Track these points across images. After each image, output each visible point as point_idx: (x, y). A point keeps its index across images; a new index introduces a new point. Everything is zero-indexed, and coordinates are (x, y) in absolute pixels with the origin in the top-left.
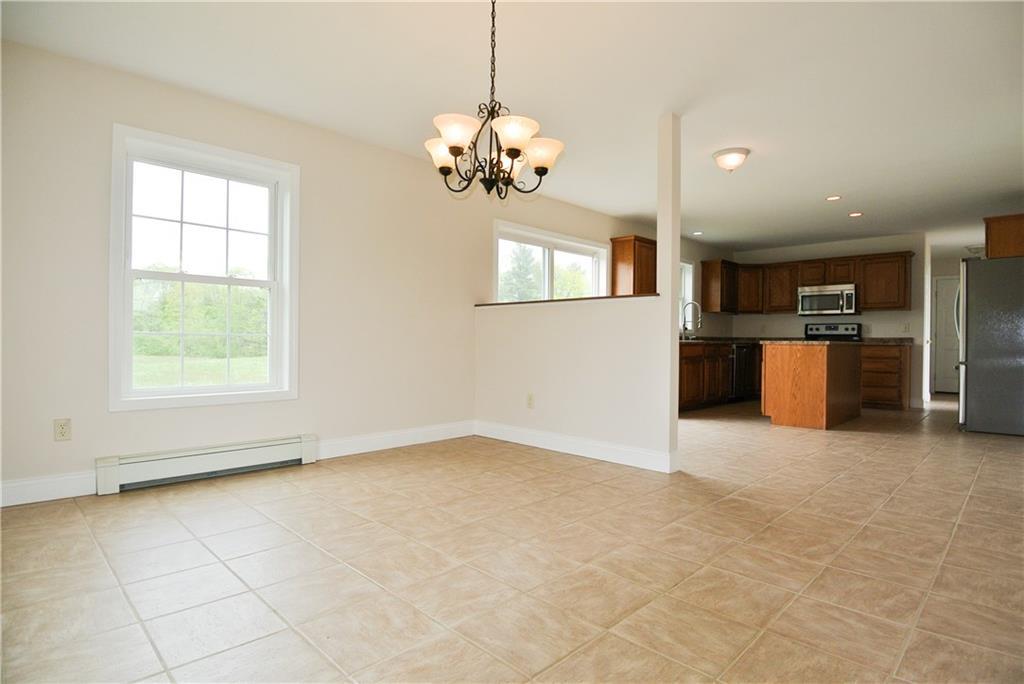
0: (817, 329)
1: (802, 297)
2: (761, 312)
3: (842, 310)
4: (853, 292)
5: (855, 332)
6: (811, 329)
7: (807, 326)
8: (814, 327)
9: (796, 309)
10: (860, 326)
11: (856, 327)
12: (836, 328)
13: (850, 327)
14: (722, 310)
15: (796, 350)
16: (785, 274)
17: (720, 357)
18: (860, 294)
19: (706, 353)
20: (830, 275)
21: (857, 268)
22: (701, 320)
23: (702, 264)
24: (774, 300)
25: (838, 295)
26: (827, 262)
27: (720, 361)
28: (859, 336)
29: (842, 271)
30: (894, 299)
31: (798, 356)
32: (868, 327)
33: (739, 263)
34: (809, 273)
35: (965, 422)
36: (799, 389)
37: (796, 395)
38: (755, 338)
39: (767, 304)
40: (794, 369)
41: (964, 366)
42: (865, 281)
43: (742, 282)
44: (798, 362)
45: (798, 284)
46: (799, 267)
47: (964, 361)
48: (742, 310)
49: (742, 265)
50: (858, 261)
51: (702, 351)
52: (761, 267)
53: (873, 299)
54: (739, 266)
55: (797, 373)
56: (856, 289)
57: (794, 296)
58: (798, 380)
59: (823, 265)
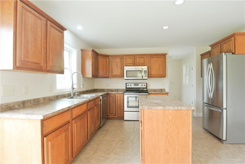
0: (131, 85)
1: (127, 71)
2: (108, 77)
3: (142, 78)
4: (147, 70)
5: (145, 87)
7: (126, 84)
8: (129, 84)
9: (123, 76)
10: (147, 84)
11: (145, 84)
12: (138, 85)
13: (143, 84)
14: (92, 77)
15: (168, 114)
16: (118, 60)
17: (95, 106)
18: (149, 70)
19: (88, 107)
20: (137, 62)
21: (147, 59)
22: (83, 83)
23: (81, 51)
24: (114, 72)
25: (141, 71)
26: (136, 56)
27: (96, 108)
28: (146, 88)
29: (142, 61)
30: (161, 73)
31: (170, 119)
32: (149, 84)
33: (99, 53)
34: (128, 61)
35: (226, 139)
36: (171, 146)
37: (169, 151)
38: (105, 89)
39: (111, 73)
40: (167, 129)
41: (225, 110)
42: (150, 65)
43: (100, 62)
44: (169, 123)
45: (124, 65)
46: (124, 57)
47: (226, 107)
48: (100, 76)
49: (100, 54)
50: (147, 56)
51: (86, 107)
52: (108, 56)
53: (153, 73)
54: (99, 54)
55: (169, 133)
56: (148, 68)
57: (122, 70)
58: (170, 138)
59: (134, 57)
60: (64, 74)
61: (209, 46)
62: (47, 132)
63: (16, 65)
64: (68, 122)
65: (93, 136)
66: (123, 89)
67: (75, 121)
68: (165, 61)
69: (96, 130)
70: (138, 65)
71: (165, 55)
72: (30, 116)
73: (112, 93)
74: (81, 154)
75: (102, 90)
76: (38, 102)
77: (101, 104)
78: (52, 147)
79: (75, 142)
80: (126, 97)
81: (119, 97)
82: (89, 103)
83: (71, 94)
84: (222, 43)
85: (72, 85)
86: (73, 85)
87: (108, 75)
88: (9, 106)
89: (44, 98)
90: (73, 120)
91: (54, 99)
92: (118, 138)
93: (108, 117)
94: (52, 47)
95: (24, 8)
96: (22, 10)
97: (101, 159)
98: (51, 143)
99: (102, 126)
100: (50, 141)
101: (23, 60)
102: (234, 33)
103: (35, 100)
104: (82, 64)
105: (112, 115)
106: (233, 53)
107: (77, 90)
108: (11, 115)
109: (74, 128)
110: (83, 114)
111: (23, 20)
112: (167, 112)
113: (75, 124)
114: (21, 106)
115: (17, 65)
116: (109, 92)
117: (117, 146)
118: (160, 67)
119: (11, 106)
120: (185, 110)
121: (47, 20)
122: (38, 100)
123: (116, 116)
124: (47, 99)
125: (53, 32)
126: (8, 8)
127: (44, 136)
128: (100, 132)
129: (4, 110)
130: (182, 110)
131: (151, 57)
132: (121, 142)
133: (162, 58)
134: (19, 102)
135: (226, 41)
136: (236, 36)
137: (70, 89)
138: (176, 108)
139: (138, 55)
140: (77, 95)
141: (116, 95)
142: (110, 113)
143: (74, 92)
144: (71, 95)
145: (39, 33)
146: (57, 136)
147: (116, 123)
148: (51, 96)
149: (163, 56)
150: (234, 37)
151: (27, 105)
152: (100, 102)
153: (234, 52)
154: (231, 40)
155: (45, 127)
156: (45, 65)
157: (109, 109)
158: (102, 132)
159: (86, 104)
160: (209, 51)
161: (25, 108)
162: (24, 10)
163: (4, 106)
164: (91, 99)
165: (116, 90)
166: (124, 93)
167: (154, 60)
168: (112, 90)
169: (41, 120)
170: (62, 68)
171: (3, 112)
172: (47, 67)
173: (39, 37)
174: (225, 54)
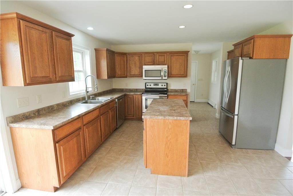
0: (150, 85)
1: (145, 70)
3: (162, 78)
4: (167, 69)
5: (165, 87)
6: (148, 85)
7: (146, 83)
8: (149, 84)
9: (142, 76)
10: (167, 84)
12: (158, 85)
13: (163, 84)
14: (108, 78)
15: (168, 123)
16: (137, 58)
17: (110, 110)
18: (169, 70)
19: (101, 112)
20: (156, 60)
21: (168, 58)
22: (97, 86)
23: (95, 50)
24: (132, 71)
25: (161, 70)
26: (155, 54)
27: (110, 111)
28: (167, 88)
29: (162, 59)
30: (182, 73)
31: (169, 128)
32: (170, 84)
33: (115, 51)
34: (147, 59)
35: (235, 144)
36: (170, 151)
37: (168, 155)
38: (124, 89)
39: (129, 73)
40: (167, 136)
41: (237, 116)
42: (171, 64)
43: (117, 62)
44: (169, 131)
45: (143, 64)
46: (143, 55)
47: (237, 114)
48: (118, 76)
49: (117, 52)
50: (168, 54)
51: (98, 112)
52: (125, 54)
53: (174, 72)
54: (115, 53)
55: (169, 140)
56: (168, 67)
57: (141, 70)
58: (169, 144)
59: (153, 55)
60: (74, 81)
61: (233, 45)
62: (58, 139)
63: (26, 82)
64: (79, 128)
65: (108, 137)
66: (142, 89)
67: (86, 126)
68: (187, 59)
69: (111, 132)
70: (157, 63)
71: (187, 52)
72: (43, 127)
73: (130, 94)
74: (95, 154)
75: (121, 90)
76: (52, 109)
77: (116, 107)
78: (65, 150)
79: (88, 145)
80: (144, 98)
81: (137, 98)
82: (101, 109)
83: (85, 97)
84: (244, 44)
85: (85, 89)
86: (87, 88)
87: (126, 75)
88: (25, 115)
89: (58, 105)
90: (84, 126)
91: (68, 104)
92: (132, 139)
93: (127, 117)
94: (59, 57)
95: (28, 27)
96: (26, 29)
97: (112, 159)
98: (63, 148)
99: (118, 127)
100: (62, 146)
101: (32, 76)
102: (254, 36)
103: (49, 107)
104: (96, 65)
105: (130, 116)
106: (251, 58)
107: (92, 93)
108: (27, 125)
109: (86, 132)
110: (95, 119)
111: (28, 38)
112: (167, 121)
113: (87, 129)
114: (36, 114)
115: (28, 82)
116: (127, 93)
117: (129, 147)
118: (181, 66)
119: (27, 115)
120: (183, 120)
121: (51, 31)
122: (52, 107)
123: (135, 117)
124: (61, 105)
125: (60, 42)
126: (13, 29)
127: (56, 142)
128: (116, 133)
129: (21, 119)
130: (181, 120)
131: (173, 55)
132: (134, 144)
133: (184, 56)
134: (34, 111)
135: (247, 43)
136: (256, 39)
137: (84, 92)
138: (175, 118)
139: (158, 53)
140: (92, 98)
141: (134, 96)
142: (128, 114)
143: (88, 95)
144: (85, 99)
145: (45, 48)
146: (69, 141)
147: (134, 124)
148: (65, 102)
149: (184, 54)
150: (254, 40)
151: (42, 113)
152: (115, 105)
153: (251, 56)
154: (251, 42)
155: (56, 135)
156: (54, 76)
157: (128, 110)
158: (118, 134)
159: (98, 109)
160: (232, 50)
161: (40, 116)
162: (27, 29)
163: (21, 116)
164: (104, 104)
165: (136, 90)
166: (142, 94)
167: (174, 58)
168: (131, 91)
169: (52, 130)
170: (72, 76)
171: (21, 121)
172: (56, 77)
173: (46, 51)
174: (241, 59)
